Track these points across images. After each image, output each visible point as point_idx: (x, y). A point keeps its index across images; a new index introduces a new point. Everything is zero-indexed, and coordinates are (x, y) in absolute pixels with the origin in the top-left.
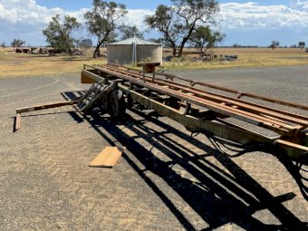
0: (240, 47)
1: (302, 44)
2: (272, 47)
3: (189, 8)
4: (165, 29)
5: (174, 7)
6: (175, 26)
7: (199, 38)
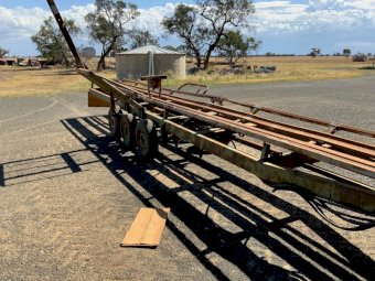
0: (274, 55)
1: (347, 52)
2: (312, 55)
3: (216, 8)
4: (186, 34)
5: (196, 7)
6: (199, 30)
7: (229, 45)
